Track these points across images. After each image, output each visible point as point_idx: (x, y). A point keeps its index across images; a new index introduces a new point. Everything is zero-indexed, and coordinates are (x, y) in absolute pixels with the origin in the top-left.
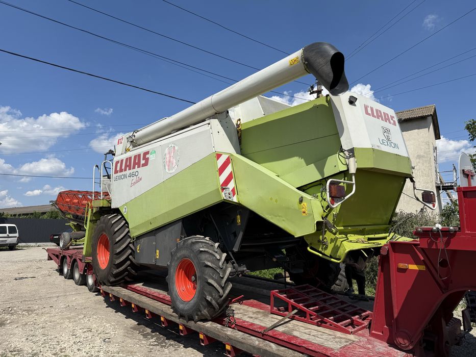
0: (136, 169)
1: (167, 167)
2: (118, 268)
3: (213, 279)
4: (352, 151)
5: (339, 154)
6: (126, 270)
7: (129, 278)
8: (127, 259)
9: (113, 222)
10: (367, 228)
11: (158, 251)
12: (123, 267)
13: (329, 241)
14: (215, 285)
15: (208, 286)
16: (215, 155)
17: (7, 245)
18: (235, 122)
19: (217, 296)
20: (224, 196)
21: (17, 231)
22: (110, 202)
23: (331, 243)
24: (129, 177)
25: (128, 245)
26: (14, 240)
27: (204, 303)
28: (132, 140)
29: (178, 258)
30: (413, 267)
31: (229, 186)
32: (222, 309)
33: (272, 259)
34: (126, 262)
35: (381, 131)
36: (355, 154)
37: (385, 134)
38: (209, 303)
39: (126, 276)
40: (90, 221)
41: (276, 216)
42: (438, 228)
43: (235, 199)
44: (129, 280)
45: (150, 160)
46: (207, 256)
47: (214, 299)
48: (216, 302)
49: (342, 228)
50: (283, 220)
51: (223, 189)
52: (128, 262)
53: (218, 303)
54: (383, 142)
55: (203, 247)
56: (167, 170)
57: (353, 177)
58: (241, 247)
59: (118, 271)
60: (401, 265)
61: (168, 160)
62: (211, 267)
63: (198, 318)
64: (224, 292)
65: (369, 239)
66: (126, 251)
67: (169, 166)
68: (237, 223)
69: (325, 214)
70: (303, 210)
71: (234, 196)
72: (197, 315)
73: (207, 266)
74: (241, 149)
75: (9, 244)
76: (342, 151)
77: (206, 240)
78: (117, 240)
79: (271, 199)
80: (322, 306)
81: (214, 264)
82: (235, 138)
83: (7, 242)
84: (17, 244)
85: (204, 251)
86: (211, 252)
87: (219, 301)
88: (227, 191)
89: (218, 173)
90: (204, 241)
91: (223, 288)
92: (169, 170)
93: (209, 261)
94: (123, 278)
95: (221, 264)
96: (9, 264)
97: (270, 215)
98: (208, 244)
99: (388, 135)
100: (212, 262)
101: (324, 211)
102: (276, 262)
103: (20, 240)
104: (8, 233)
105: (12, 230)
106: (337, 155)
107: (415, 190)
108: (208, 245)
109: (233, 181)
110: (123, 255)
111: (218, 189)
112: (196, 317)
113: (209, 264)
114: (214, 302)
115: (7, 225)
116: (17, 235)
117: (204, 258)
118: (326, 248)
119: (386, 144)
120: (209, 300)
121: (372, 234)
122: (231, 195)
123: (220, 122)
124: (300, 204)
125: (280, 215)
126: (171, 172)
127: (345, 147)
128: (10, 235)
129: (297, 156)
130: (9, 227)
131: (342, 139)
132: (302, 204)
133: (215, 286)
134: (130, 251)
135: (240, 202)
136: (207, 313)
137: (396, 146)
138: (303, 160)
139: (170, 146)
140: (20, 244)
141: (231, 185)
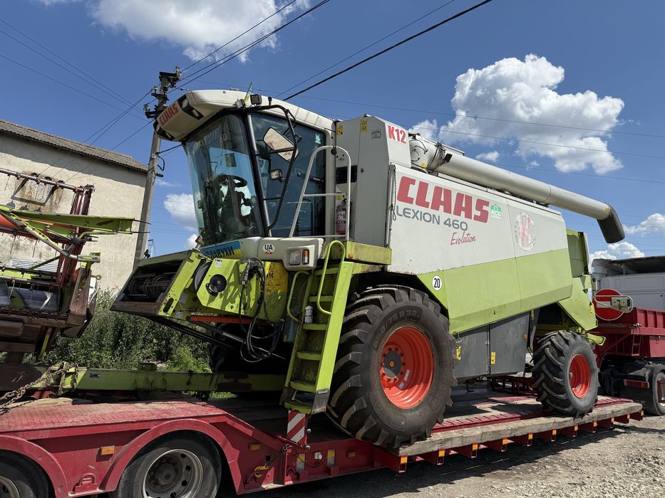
0: (463, 218)
1: (520, 240)
11: (493, 354)
24: (445, 223)
41: (577, 314)
50: (580, 318)
56: (520, 244)
61: (521, 230)
67: (522, 240)
70: (592, 311)
79: (576, 300)
92: (523, 245)
97: (574, 313)
124: (590, 306)
126: (526, 248)
139: (523, 214)
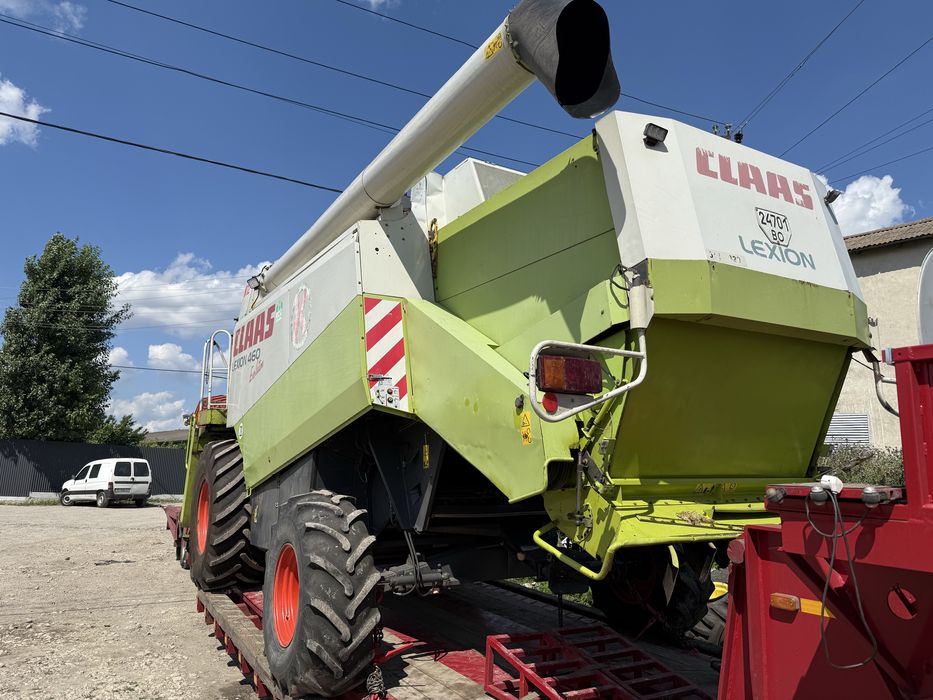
0: (259, 344)
1: (294, 336)
2: (219, 554)
3: (325, 598)
4: (642, 270)
5: (612, 282)
6: (236, 558)
7: (245, 575)
8: (239, 535)
9: (217, 456)
10: (727, 485)
12: (229, 553)
13: (595, 517)
14: (330, 613)
15: (314, 616)
16: (361, 301)
17: (129, 496)
18: (425, 228)
19: (334, 642)
20: (374, 396)
21: (150, 471)
22: (224, 414)
23: (598, 523)
24: (249, 360)
25: (240, 507)
26: (142, 489)
27: (306, 657)
28: (257, 284)
29: (278, 542)
30: (812, 607)
31: (390, 374)
32: (354, 673)
33: (516, 554)
34: (236, 542)
35: (756, 219)
36: (650, 277)
37: (768, 228)
38: (316, 658)
39: (238, 571)
40: (193, 453)
41: (476, 447)
42: (828, 490)
43: (403, 405)
44: (246, 580)
45: (276, 321)
46: (321, 540)
47: (327, 648)
48: (334, 655)
49: (636, 481)
50: (489, 457)
51: (373, 381)
52: (241, 543)
53: (338, 659)
54: (754, 248)
55: (316, 520)
56: (294, 343)
57: (642, 340)
58: (431, 522)
59: (219, 560)
60: (780, 599)
61: (296, 320)
62: (324, 570)
63: (298, 690)
64: (354, 633)
65: (718, 515)
66: (237, 519)
67: (296, 333)
68: (422, 463)
69: (584, 442)
70: (524, 429)
71: (401, 396)
72: (295, 683)
73: (314, 566)
74: (436, 289)
75: (136, 496)
76: (621, 270)
77: (333, 503)
78: (219, 494)
79: (467, 403)
80: (606, 687)
81: (332, 561)
82: (422, 263)
83: (131, 492)
84: (149, 496)
85: (315, 530)
86: (330, 530)
87: (340, 655)
88: (383, 386)
89: (363, 343)
90: (323, 504)
91: (351, 623)
92: (297, 343)
93: (320, 554)
94: (232, 577)
95: (350, 562)
96: (112, 532)
97: (466, 445)
98: (332, 511)
99: (777, 230)
100: (328, 557)
101: (581, 435)
102: (524, 561)
103: (155, 488)
104: (132, 476)
105: (141, 470)
106: (608, 281)
107: (880, 382)
108: (331, 515)
109: (403, 360)
110: (229, 527)
111: (360, 381)
112: (293, 687)
113: (320, 561)
114: (326, 656)
115: (132, 461)
116: (149, 479)
117: (311, 546)
118: (588, 535)
119: (767, 252)
120: (314, 650)
121: (746, 501)
122: (396, 394)
123: (385, 226)
124: (519, 414)
125: (482, 443)
126: (299, 345)
127: (628, 260)
128: (138, 479)
129: (534, 295)
130: (135, 464)
131: (620, 240)
132: (522, 415)
133: (328, 616)
134: (244, 520)
135: (416, 412)
136: (313, 680)
137: (802, 259)
138: (545, 302)
139: (301, 290)
140: (153, 497)
141: (397, 372)
